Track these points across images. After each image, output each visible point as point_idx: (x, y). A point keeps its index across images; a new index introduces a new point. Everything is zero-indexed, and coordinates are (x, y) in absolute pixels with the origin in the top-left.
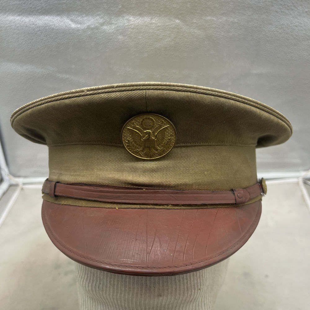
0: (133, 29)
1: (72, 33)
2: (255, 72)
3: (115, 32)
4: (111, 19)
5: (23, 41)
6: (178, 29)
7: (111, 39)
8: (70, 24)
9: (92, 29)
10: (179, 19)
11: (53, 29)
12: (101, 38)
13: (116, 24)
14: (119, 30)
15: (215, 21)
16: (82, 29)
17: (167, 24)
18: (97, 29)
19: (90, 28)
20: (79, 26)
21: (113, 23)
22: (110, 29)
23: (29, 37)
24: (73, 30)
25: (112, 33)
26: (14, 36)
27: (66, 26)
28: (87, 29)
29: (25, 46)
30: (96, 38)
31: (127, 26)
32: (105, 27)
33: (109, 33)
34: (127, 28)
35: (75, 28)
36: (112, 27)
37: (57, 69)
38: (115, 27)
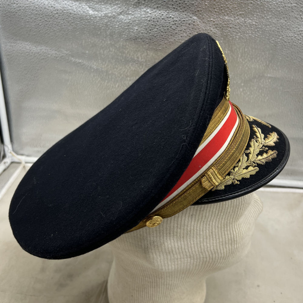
1: (89, 19)
3: (131, 22)
4: (128, 9)
5: (40, 22)
6: (194, 25)
7: (126, 29)
8: (88, 10)
9: (110, 17)
10: (196, 15)
11: (70, 13)
12: (117, 26)
13: (133, 15)
14: (135, 21)
15: (232, 21)
16: (99, 17)
17: (184, 20)
18: (114, 18)
19: (107, 16)
20: (97, 13)
21: (130, 14)
23: (46, 19)
24: (90, 16)
25: (128, 23)
27: (84, 12)
28: (103, 16)
31: (144, 17)
32: (122, 17)
33: (125, 23)
34: (143, 20)
35: (92, 14)
36: (128, 17)
37: (70, 53)
38: (131, 18)
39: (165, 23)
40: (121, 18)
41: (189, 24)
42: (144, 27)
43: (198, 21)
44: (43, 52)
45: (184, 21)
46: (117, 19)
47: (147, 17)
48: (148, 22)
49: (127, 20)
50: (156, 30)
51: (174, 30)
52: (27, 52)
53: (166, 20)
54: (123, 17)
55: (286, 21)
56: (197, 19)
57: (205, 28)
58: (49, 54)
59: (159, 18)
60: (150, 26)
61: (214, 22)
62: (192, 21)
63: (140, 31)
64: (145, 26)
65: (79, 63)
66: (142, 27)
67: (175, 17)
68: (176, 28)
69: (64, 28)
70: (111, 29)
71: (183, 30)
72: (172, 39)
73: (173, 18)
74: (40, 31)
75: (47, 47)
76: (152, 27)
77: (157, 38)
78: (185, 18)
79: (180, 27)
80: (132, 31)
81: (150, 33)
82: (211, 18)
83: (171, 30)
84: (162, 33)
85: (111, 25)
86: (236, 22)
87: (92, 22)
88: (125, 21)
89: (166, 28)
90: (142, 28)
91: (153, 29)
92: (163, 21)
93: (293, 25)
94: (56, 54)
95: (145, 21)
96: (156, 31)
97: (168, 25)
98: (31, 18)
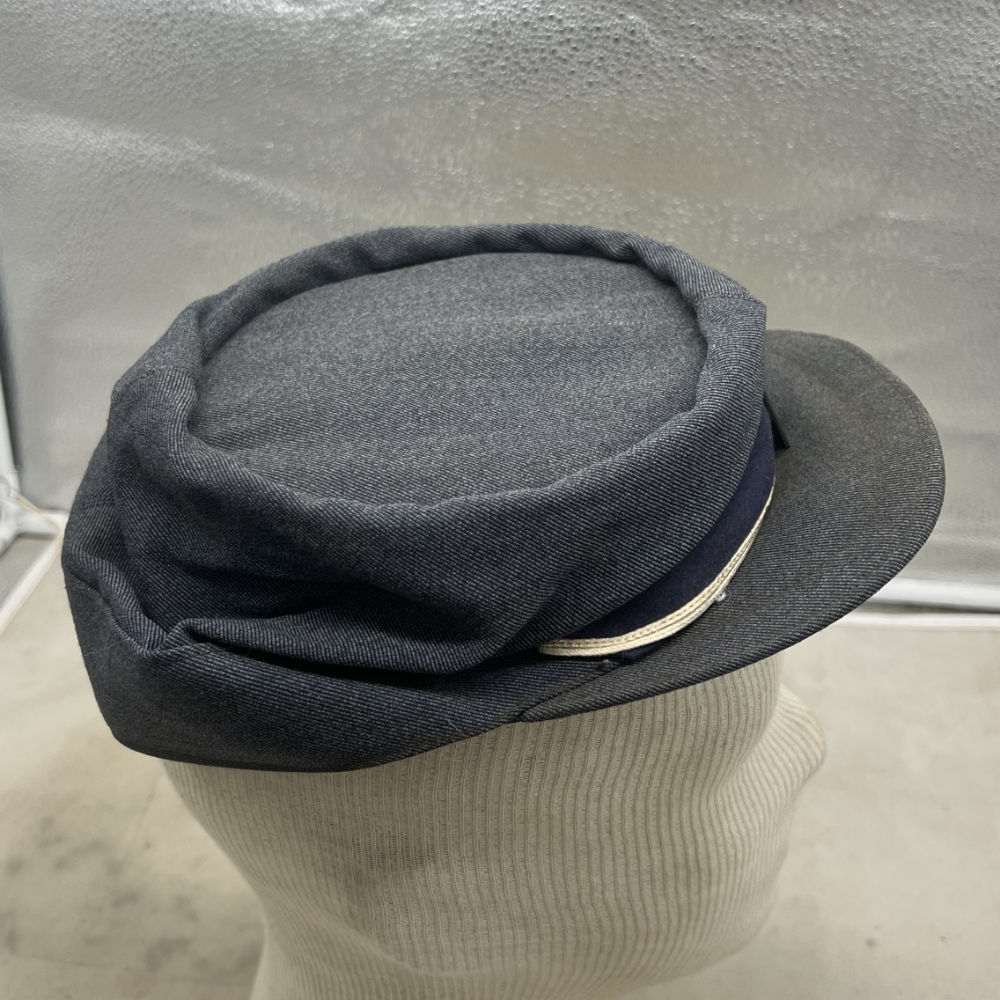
0: (479, 32)
1: (273, 33)
2: (893, 214)
3: (418, 39)
5: (110, 45)
6: (632, 43)
7: (402, 62)
9: (344, 24)
10: (638, 10)
11: (212, 14)
12: (368, 55)
13: (422, 13)
14: (432, 33)
15: (763, 26)
16: (309, 23)
17: (599, 25)
18: (359, 26)
19: (335, 20)
20: (301, 9)
21: (414, 10)
22: (403, 29)
23: (131, 35)
24: (278, 20)
25: (408, 42)
26: (82, 27)
27: (257, 8)
28: (324, 21)
29: (113, 62)
30: (352, 55)
31: (462, 21)
32: (385, 20)
33: (399, 42)
34: (459, 30)
35: (285, 14)
36: (408, 21)
37: (214, 151)
38: (419, 23)
39: (533, 37)
40: (383, 26)
41: (616, 40)
42: (463, 56)
43: (646, 30)
44: (123, 148)
45: (598, 29)
46: (370, 30)
47: (471, 20)
48: (474, 37)
49: (405, 32)
50: (503, 64)
51: (565, 61)
52: (67, 151)
53: (536, 29)
54: (388, 21)
55: (946, 22)
56: (643, 23)
57: (670, 51)
58: (142, 156)
59: (513, 23)
60: (482, 50)
61: (700, 29)
62: (625, 29)
63: (447, 69)
64: (465, 50)
65: (244, 185)
66: (454, 55)
67: (568, 18)
68: (571, 56)
69: (189, 65)
70: (348, 65)
71: (596, 61)
72: (559, 95)
73: (560, 21)
74: (110, 75)
75: (133, 131)
76: (488, 55)
77: (505, 92)
78: (601, 21)
79: (584, 51)
80: (422, 68)
81: (483, 74)
82: (688, 17)
83: (554, 61)
84: (522, 74)
85: (350, 51)
86: (777, 31)
87: (284, 43)
88: (397, 33)
89: (536, 56)
90: (456, 59)
91: (492, 62)
92: (528, 31)
93: (971, 36)
94: (165, 154)
95: (467, 33)
96: (503, 68)
97: (543, 47)
98: (80, 35)
